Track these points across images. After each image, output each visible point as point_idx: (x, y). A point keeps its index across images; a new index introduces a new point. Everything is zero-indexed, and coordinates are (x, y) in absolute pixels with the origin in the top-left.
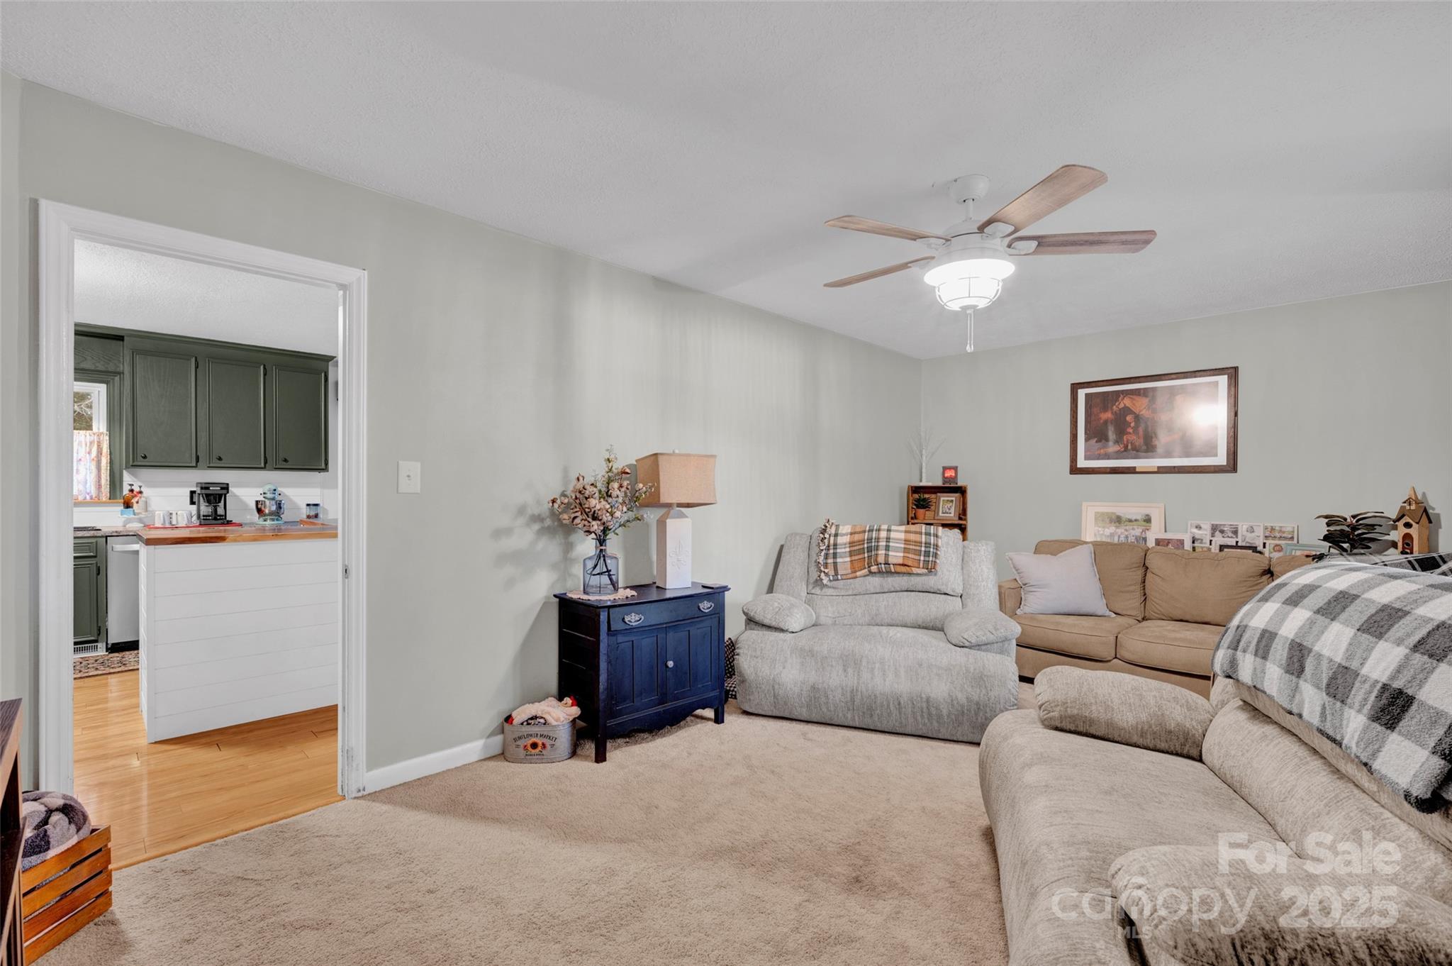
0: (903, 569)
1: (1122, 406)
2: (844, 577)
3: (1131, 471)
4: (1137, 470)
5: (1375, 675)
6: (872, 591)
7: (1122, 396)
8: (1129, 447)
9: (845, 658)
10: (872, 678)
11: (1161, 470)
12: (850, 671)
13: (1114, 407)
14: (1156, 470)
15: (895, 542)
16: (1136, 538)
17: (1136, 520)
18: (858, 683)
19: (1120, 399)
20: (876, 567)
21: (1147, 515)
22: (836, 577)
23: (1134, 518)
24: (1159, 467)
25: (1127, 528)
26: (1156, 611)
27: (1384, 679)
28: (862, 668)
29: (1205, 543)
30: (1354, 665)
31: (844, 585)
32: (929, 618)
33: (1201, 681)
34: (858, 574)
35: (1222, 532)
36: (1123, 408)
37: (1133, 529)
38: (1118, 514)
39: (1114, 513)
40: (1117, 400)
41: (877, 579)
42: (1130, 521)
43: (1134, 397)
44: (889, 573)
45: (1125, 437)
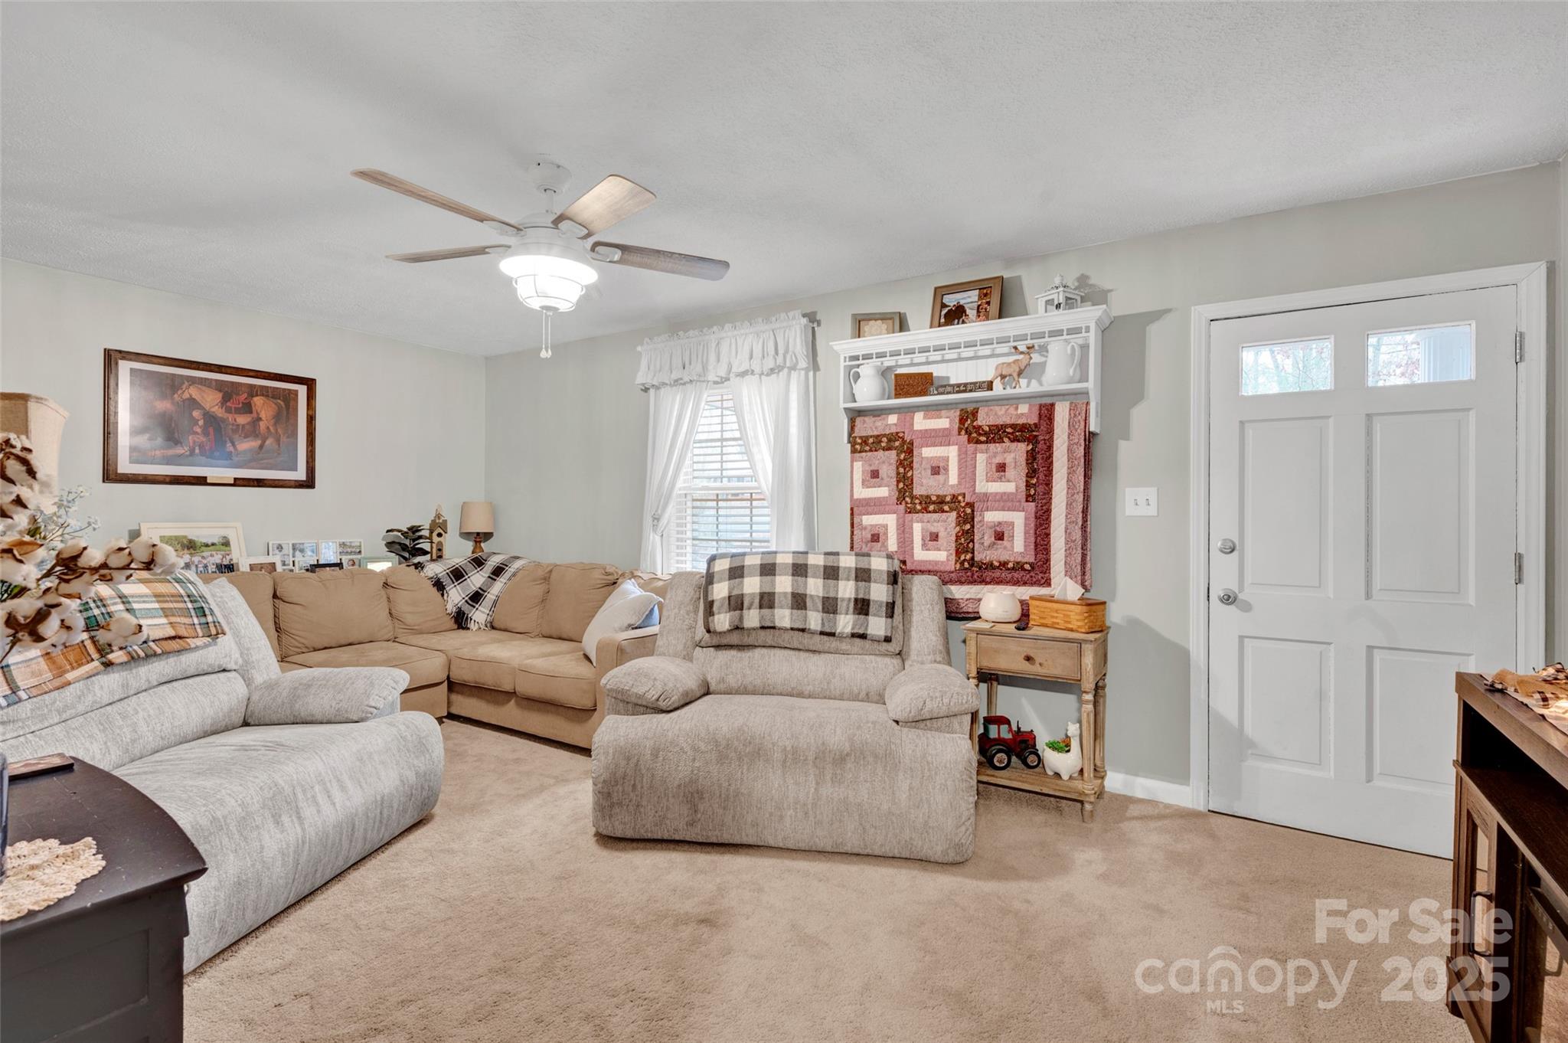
0: (174, 645)
1: (186, 396)
2: (34, 692)
3: (201, 481)
4: (208, 481)
5: (847, 596)
6: (106, 701)
7: (186, 383)
8: (197, 451)
9: (270, 803)
10: (319, 811)
11: (238, 482)
12: (285, 819)
13: (176, 396)
14: (232, 482)
15: (139, 602)
16: (217, 566)
17: (213, 544)
18: (303, 830)
19: (184, 387)
20: (121, 653)
21: (225, 537)
22: (14, 698)
23: (210, 543)
24: (235, 479)
25: (204, 554)
26: (297, 644)
27: (853, 596)
28: (301, 804)
29: (289, 565)
30: (832, 595)
31: (32, 710)
32: (221, 714)
33: (429, 690)
34: (70, 676)
35: (302, 551)
36: (188, 399)
37: (212, 556)
38: (190, 538)
39: (185, 537)
40: (180, 388)
41: (117, 675)
42: (207, 545)
43: (204, 388)
44: (151, 656)
45: (190, 437)
